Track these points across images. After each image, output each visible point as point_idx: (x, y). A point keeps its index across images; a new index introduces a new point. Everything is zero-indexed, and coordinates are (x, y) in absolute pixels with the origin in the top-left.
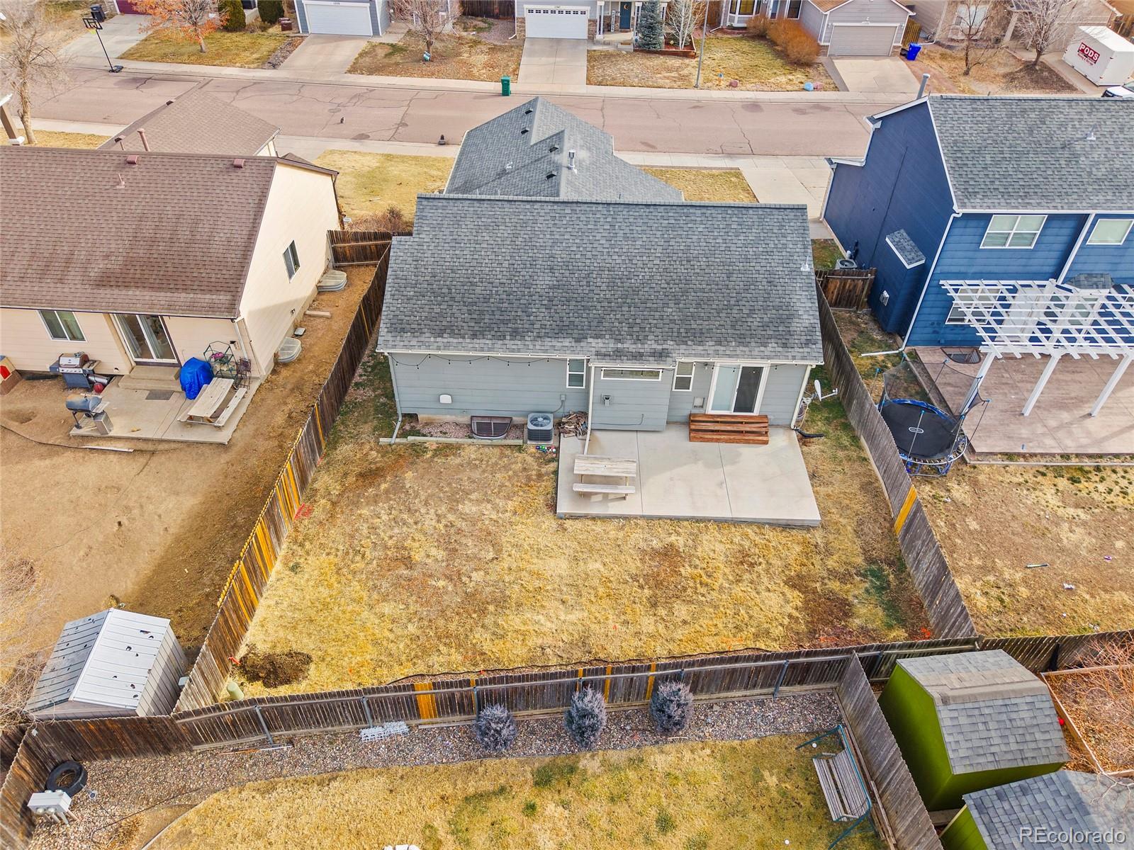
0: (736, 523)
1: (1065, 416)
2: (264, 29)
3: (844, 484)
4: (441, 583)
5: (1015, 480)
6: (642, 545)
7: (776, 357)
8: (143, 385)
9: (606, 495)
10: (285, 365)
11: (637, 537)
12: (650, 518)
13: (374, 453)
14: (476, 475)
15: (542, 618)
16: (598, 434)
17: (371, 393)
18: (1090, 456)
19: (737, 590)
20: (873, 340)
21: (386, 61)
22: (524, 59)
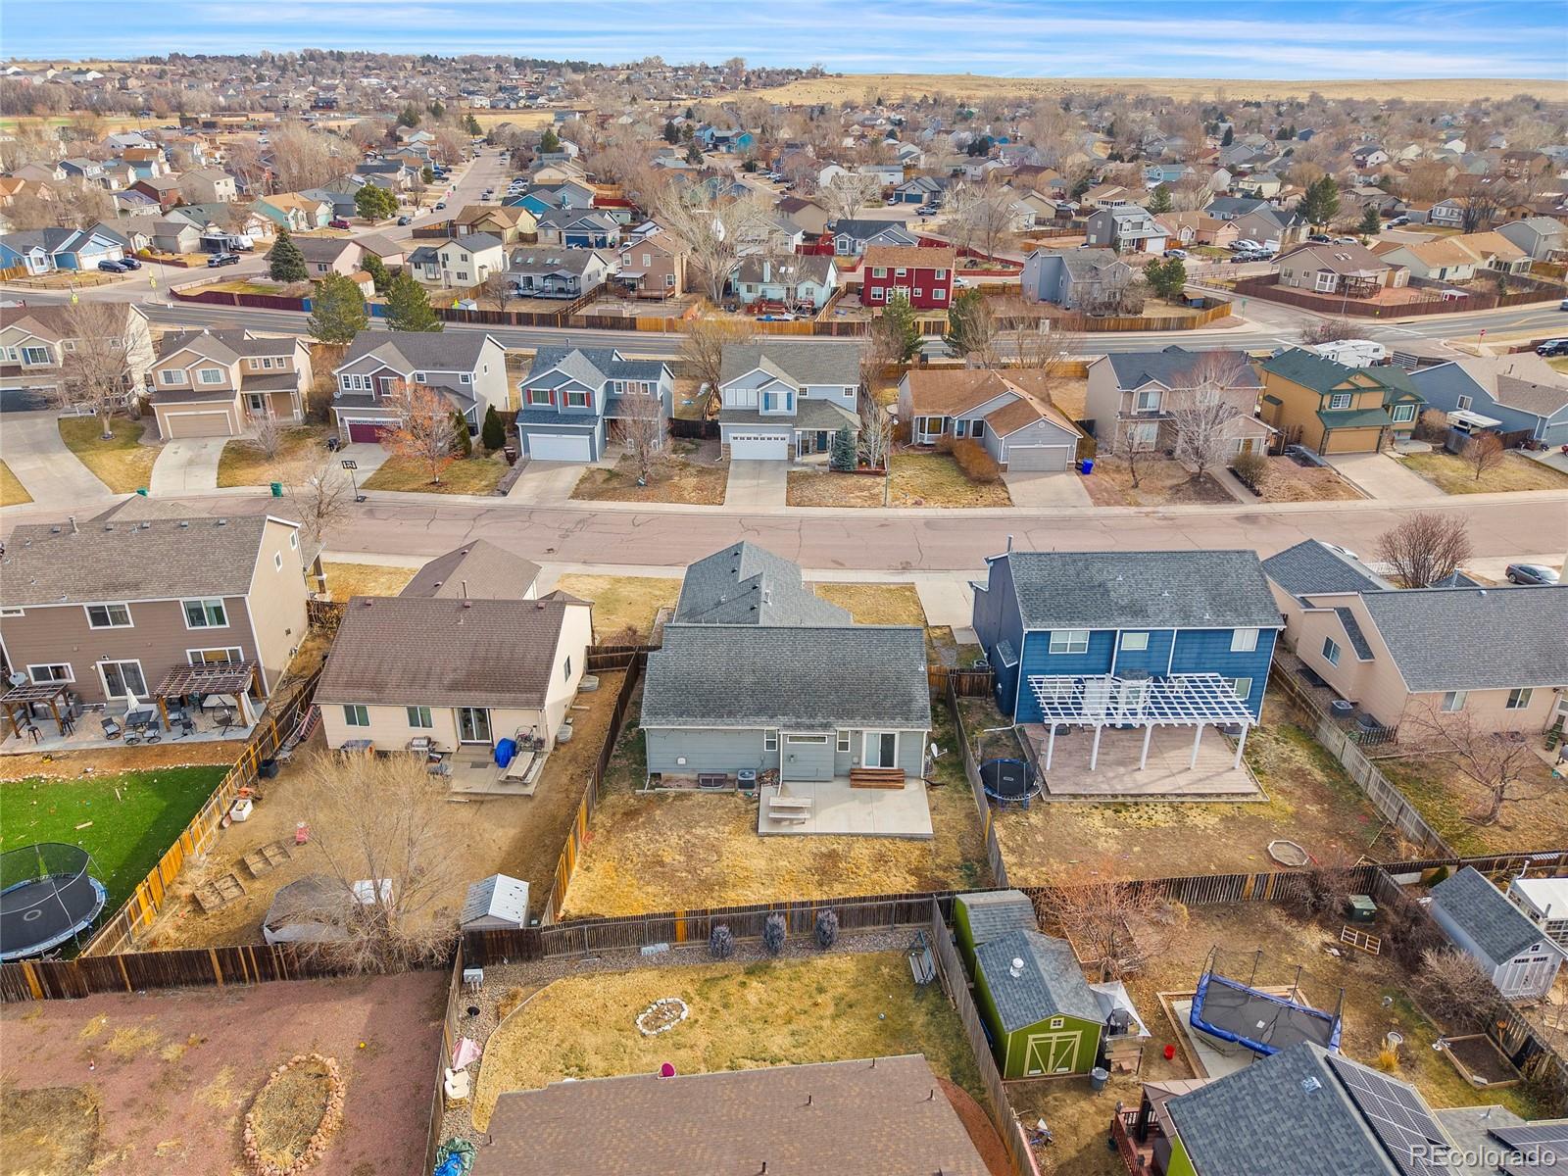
0: (877, 836)
1: (1122, 770)
2: (488, 455)
3: (955, 815)
4: (684, 874)
5: (1076, 811)
6: (815, 850)
7: (901, 727)
8: (467, 758)
9: (791, 820)
10: (563, 744)
11: (812, 846)
12: (822, 834)
13: (632, 800)
14: (703, 811)
15: (749, 894)
16: (787, 784)
17: (624, 762)
18: (1132, 796)
19: (875, 876)
20: (994, 720)
21: (605, 486)
22: (730, 482)
